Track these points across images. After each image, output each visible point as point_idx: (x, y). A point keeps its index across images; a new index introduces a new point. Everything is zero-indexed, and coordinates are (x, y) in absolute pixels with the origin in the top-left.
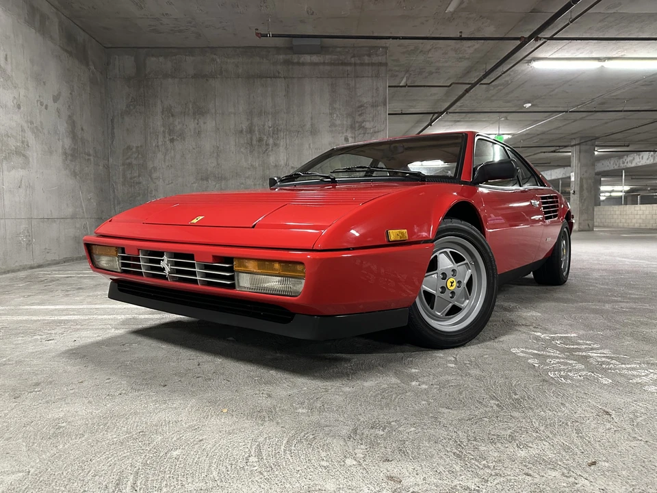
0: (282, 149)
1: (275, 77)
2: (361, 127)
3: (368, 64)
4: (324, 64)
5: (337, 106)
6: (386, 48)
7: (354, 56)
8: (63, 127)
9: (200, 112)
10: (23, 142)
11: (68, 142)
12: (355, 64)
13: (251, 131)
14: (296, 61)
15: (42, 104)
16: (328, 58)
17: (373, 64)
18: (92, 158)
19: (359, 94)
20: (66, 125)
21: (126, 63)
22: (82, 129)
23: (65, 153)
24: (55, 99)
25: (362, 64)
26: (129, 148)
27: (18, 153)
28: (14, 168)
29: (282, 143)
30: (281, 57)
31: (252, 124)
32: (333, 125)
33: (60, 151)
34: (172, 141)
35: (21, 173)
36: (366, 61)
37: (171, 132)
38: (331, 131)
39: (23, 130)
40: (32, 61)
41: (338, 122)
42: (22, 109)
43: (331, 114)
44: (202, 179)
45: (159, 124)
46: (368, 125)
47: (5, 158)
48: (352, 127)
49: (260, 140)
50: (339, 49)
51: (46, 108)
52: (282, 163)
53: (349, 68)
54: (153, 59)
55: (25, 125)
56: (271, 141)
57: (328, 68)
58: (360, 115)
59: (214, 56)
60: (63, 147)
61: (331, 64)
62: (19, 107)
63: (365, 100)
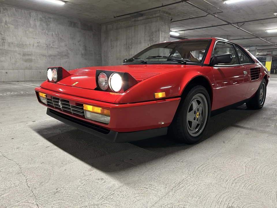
0: (133, 49)
1: (132, 26)
2: (152, 40)
3: (155, 17)
4: (143, 19)
5: (146, 33)
6: (160, 10)
7: (151, 15)
8: (81, 48)
9: (117, 40)
10: (67, 53)
11: (83, 52)
12: (151, 18)
13: (126, 44)
14: (137, 20)
15: (74, 44)
16: (144, 17)
17: (156, 17)
18: (93, 55)
19: (152, 28)
20: (83, 47)
21: (104, 28)
22: (89, 48)
23: (82, 55)
24: (78, 42)
25: (153, 18)
26: (105, 51)
27: (65, 55)
28: (64, 59)
29: (133, 47)
30: (133, 19)
31: (127, 42)
32: (145, 40)
33: (80, 54)
34: (112, 48)
35: (66, 60)
36: (154, 16)
37: (112, 46)
38: (144, 42)
39: (67, 50)
40: (70, 35)
41: (146, 39)
42: (67, 46)
43: (145, 36)
44: (117, 59)
45: (110, 44)
46: (154, 39)
47: (62, 57)
48: (150, 40)
49: (128, 47)
50: (147, 14)
51: (75, 44)
52: (133, 54)
53: (149, 20)
54: (109, 25)
55: (68, 49)
56: (131, 47)
57: (144, 21)
58: (152, 36)
59: (120, 22)
60: (81, 53)
61: (145, 19)
62: (66, 45)
63: (153, 30)
